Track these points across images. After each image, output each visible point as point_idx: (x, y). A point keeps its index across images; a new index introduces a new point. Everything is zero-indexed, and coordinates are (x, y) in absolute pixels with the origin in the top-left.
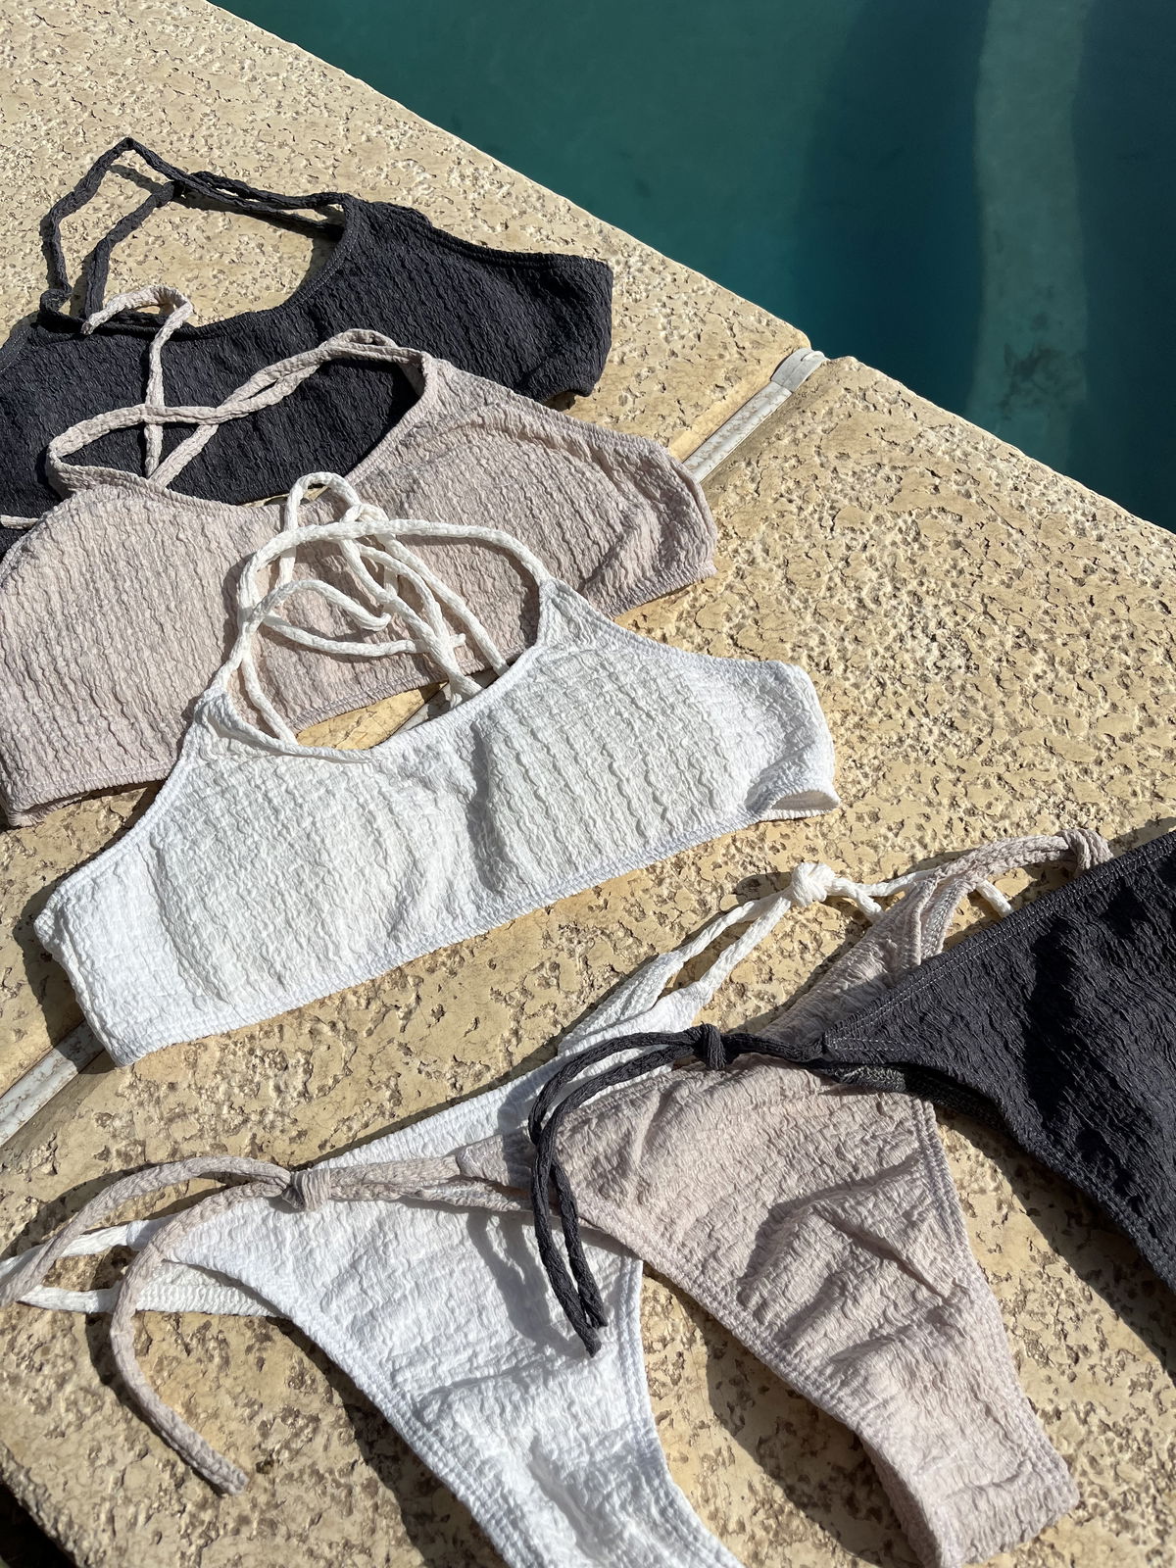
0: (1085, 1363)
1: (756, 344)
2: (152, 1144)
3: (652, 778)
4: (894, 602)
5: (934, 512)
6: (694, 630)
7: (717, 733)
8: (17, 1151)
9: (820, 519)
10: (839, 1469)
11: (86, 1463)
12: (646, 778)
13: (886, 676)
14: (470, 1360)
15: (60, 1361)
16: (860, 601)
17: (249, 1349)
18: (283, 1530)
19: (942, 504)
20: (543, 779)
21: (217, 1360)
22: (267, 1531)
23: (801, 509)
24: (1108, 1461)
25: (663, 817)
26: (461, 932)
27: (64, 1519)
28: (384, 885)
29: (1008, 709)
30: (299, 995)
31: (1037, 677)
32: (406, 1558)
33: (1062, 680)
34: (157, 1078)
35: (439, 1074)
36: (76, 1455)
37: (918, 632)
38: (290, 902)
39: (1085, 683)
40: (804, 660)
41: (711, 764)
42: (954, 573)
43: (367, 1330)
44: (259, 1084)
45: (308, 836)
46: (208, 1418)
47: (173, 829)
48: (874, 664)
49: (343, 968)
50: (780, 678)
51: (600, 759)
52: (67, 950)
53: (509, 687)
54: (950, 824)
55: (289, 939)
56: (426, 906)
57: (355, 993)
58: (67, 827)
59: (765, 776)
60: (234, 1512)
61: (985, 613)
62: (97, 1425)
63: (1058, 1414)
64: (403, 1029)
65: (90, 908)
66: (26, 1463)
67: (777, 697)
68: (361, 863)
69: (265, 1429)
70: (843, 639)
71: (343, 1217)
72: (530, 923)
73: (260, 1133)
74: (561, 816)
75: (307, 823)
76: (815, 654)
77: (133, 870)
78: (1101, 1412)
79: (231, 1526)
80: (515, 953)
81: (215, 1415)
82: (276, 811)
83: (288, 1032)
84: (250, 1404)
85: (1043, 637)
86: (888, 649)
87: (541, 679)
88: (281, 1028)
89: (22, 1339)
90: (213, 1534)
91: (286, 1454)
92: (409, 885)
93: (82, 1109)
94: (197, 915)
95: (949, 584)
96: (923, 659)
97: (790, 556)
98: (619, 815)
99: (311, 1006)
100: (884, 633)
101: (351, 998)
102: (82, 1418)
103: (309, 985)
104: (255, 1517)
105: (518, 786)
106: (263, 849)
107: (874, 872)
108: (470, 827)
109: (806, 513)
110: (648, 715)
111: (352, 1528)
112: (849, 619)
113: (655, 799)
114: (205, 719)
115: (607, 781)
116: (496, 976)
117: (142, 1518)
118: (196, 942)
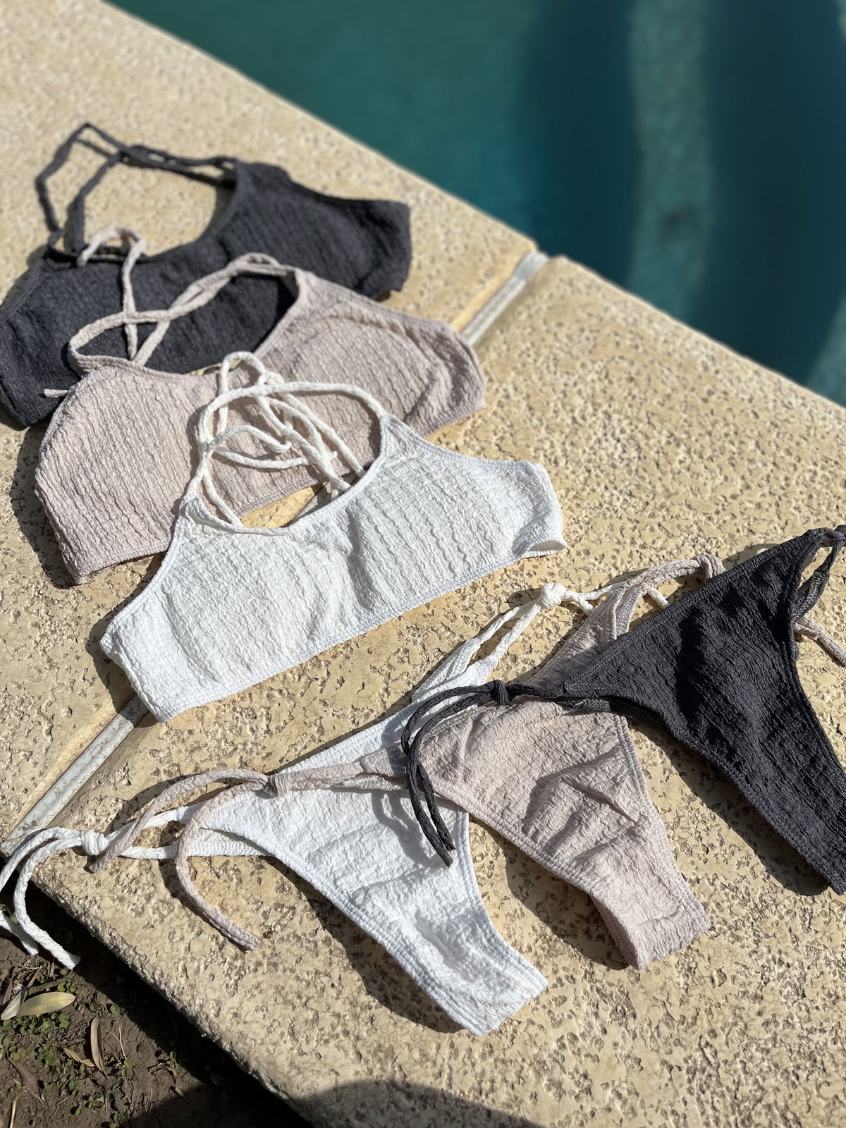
0: (712, 853)
1: (503, 251)
2: (183, 765)
3: (457, 538)
4: (594, 419)
5: (617, 359)
6: (474, 442)
7: (493, 508)
8: (105, 773)
9: (548, 367)
10: (581, 916)
11: (167, 941)
12: (453, 537)
13: (591, 466)
14: (376, 871)
15: (146, 887)
16: (574, 418)
17: (252, 874)
18: (281, 967)
19: (621, 354)
20: (392, 541)
21: (235, 880)
22: (272, 968)
23: (535, 361)
24: (726, 904)
25: (464, 560)
26: (351, 633)
27: (158, 972)
28: (304, 609)
29: (664, 482)
30: (259, 676)
31: (681, 462)
32: (350, 976)
33: (695, 463)
34: (181, 727)
35: (345, 716)
36: (161, 937)
37: (609, 436)
38: (250, 622)
39: (710, 464)
40: (542, 458)
41: (491, 527)
42: (630, 398)
43: (317, 858)
44: (241, 728)
45: (257, 582)
46: (234, 911)
47: (175, 581)
48: (583, 458)
49: (283, 658)
50: (529, 472)
51: (425, 527)
52: (123, 656)
53: (367, 484)
54: (631, 555)
55: (251, 643)
56: (329, 620)
57: (291, 672)
58: (108, 583)
59: (523, 532)
60: (254, 960)
61: (649, 423)
62: (171, 920)
63: (698, 881)
64: (321, 691)
65: (134, 632)
66: (133, 944)
67: (528, 484)
68: (289, 597)
69: (266, 915)
70: (564, 443)
71: (298, 799)
72: (390, 626)
73: (245, 756)
74: (404, 562)
75: (255, 574)
76: (548, 454)
77: (154, 608)
78: (721, 878)
79: (252, 968)
80: (383, 644)
81: (238, 909)
82: (236, 568)
83: (255, 697)
84: (256, 902)
85: (684, 436)
86: (592, 448)
87: (386, 478)
88: (250, 694)
89: (123, 876)
90: (243, 973)
91: (279, 928)
92: (318, 608)
93: (140, 748)
94: (196, 632)
95: (626, 406)
96: (612, 454)
97: (530, 392)
98: (438, 560)
99: (266, 681)
100: (589, 438)
101: (289, 675)
102: (162, 917)
103: (265, 669)
104: (265, 962)
105: (378, 546)
106: (231, 591)
107: (587, 585)
108: (350, 571)
109: (539, 363)
110: (452, 499)
111: (319, 963)
112: (567, 430)
113: (459, 550)
114: (187, 514)
115: (430, 540)
116: (372, 658)
117: (202, 968)
118: (197, 648)
